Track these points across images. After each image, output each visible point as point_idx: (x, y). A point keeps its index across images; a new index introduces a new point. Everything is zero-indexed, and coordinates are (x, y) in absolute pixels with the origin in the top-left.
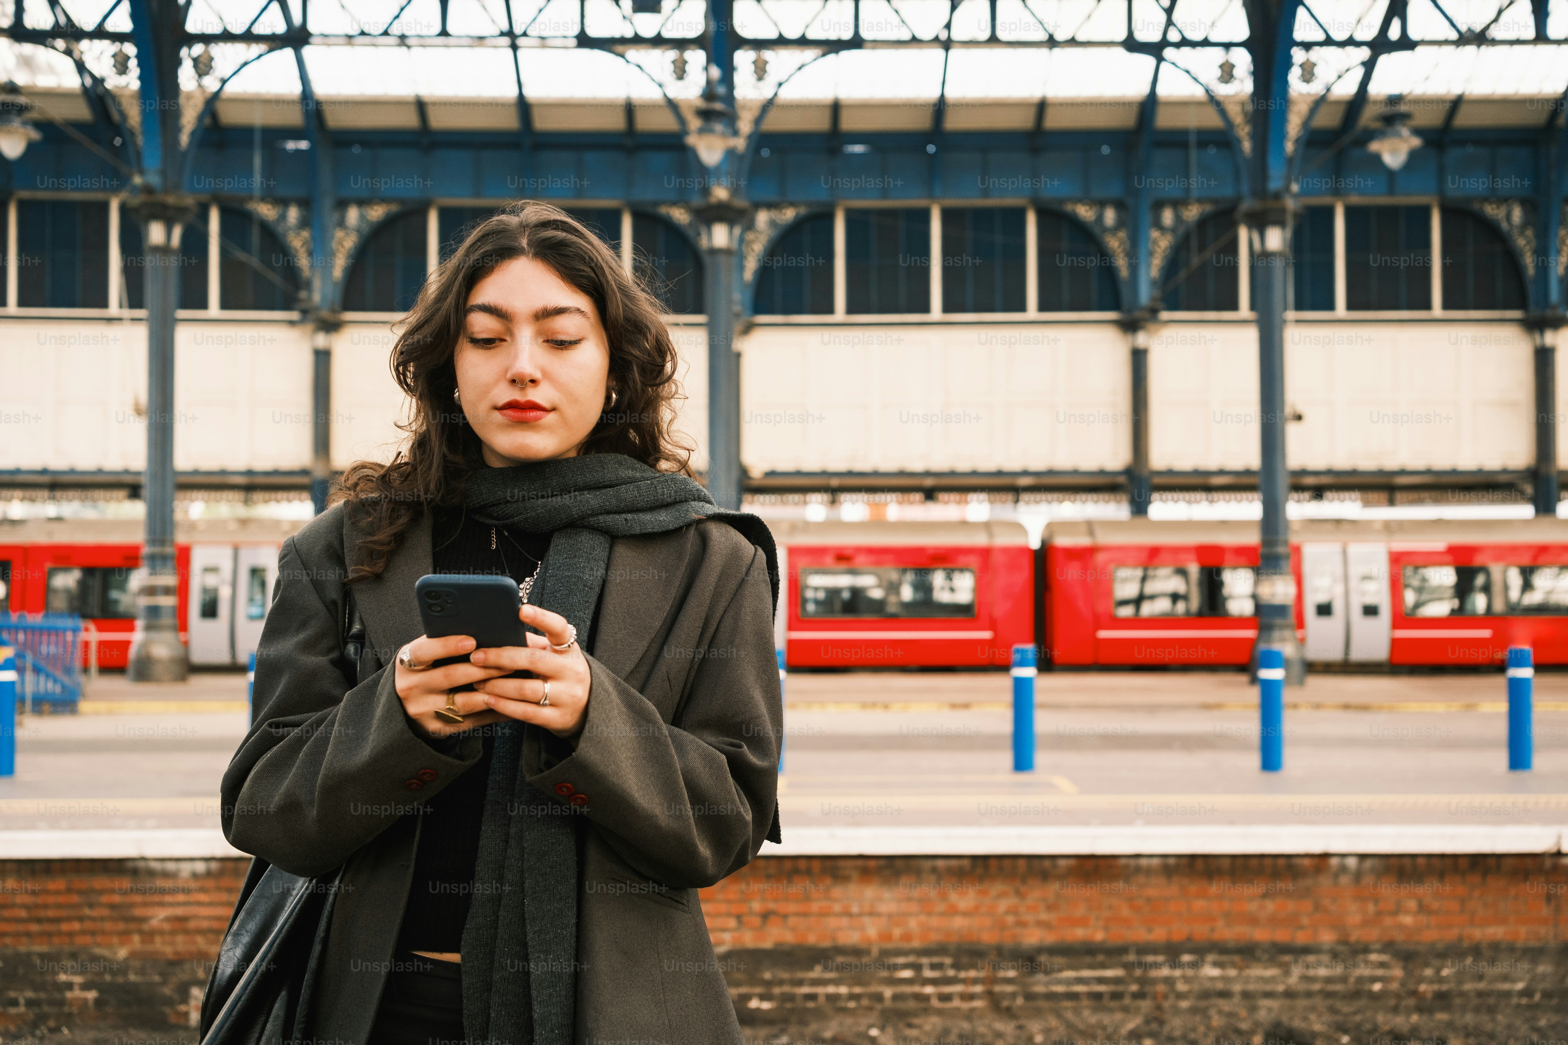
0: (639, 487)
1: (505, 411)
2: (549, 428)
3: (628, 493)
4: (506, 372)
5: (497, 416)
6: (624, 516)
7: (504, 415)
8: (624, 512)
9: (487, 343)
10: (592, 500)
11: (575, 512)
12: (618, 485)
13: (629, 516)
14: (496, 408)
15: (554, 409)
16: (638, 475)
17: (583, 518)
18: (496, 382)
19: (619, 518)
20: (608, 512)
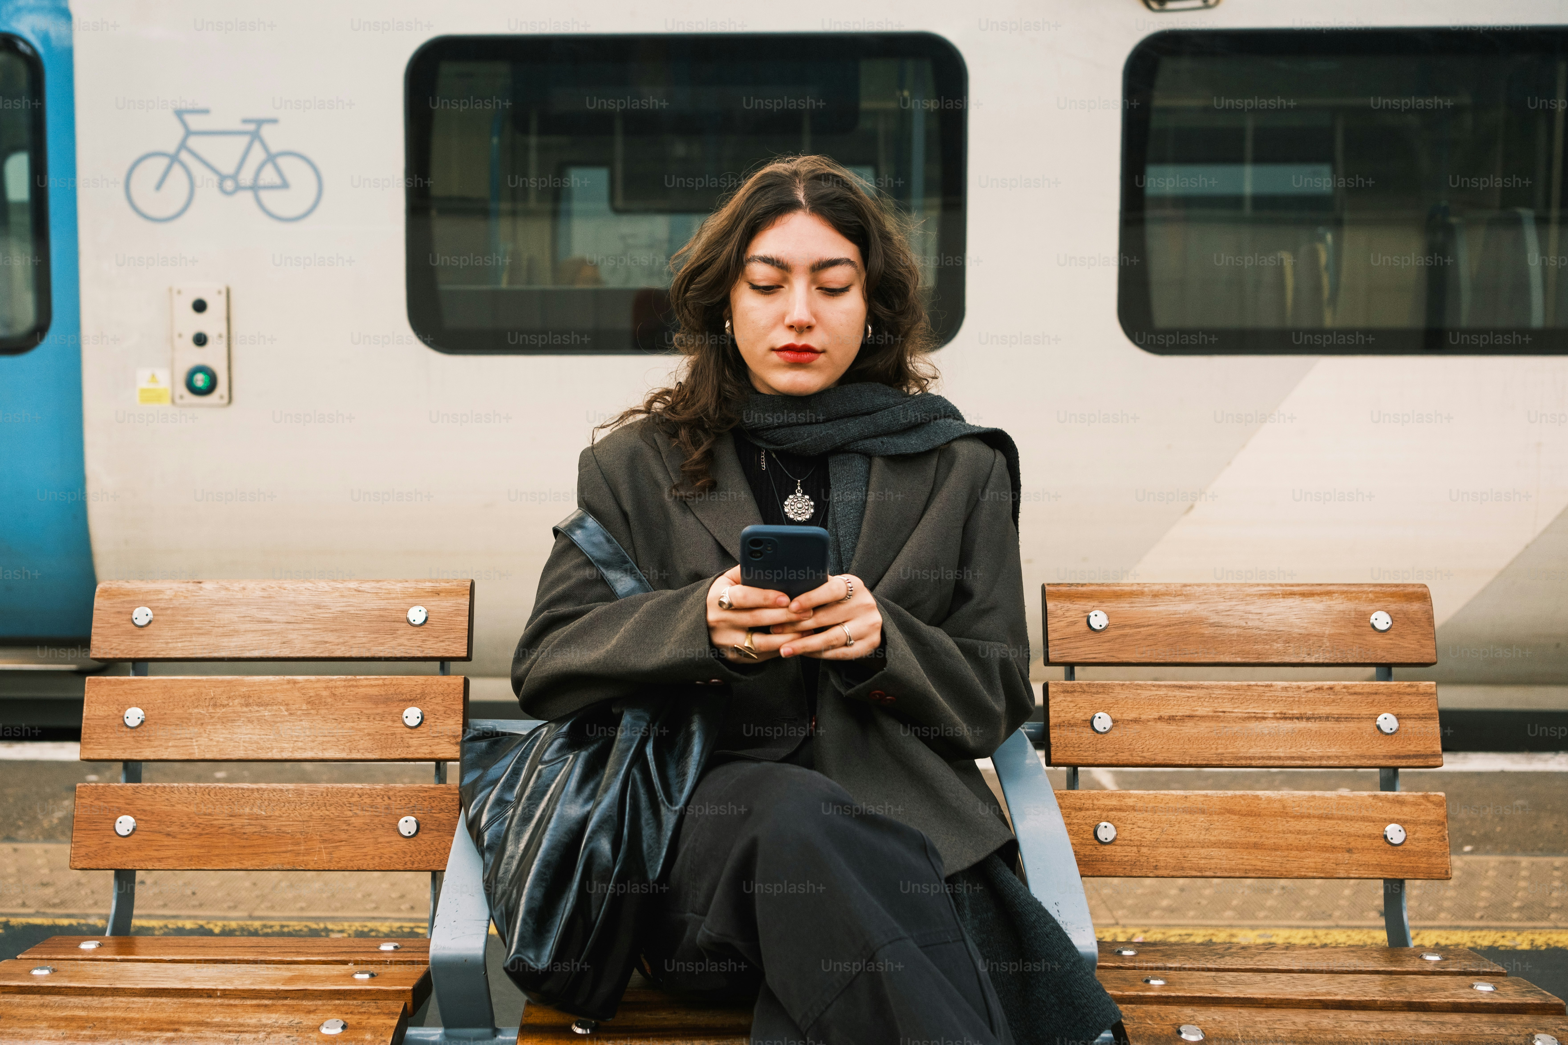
0: (893, 412)
1: (782, 353)
2: (819, 368)
3: (883, 419)
4: (783, 317)
5: (775, 357)
6: (880, 439)
7: (781, 357)
8: (880, 435)
9: (768, 290)
10: (853, 428)
11: (838, 440)
12: (874, 412)
13: (885, 439)
14: (773, 350)
15: (823, 352)
16: (891, 401)
17: (844, 445)
18: (774, 326)
19: (877, 442)
20: (866, 438)
